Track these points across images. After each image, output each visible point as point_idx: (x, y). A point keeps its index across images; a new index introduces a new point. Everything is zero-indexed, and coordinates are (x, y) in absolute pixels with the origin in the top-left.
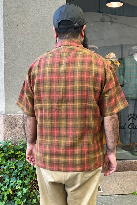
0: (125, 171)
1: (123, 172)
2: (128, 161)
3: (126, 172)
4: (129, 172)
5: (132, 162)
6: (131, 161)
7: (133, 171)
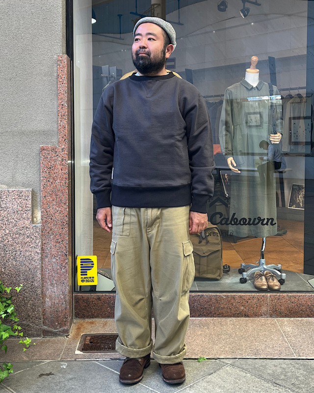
0: (205, 316)
1: (200, 318)
2: (211, 294)
3: (207, 318)
4: (212, 318)
5: (220, 296)
6: (218, 294)
7: (222, 317)
